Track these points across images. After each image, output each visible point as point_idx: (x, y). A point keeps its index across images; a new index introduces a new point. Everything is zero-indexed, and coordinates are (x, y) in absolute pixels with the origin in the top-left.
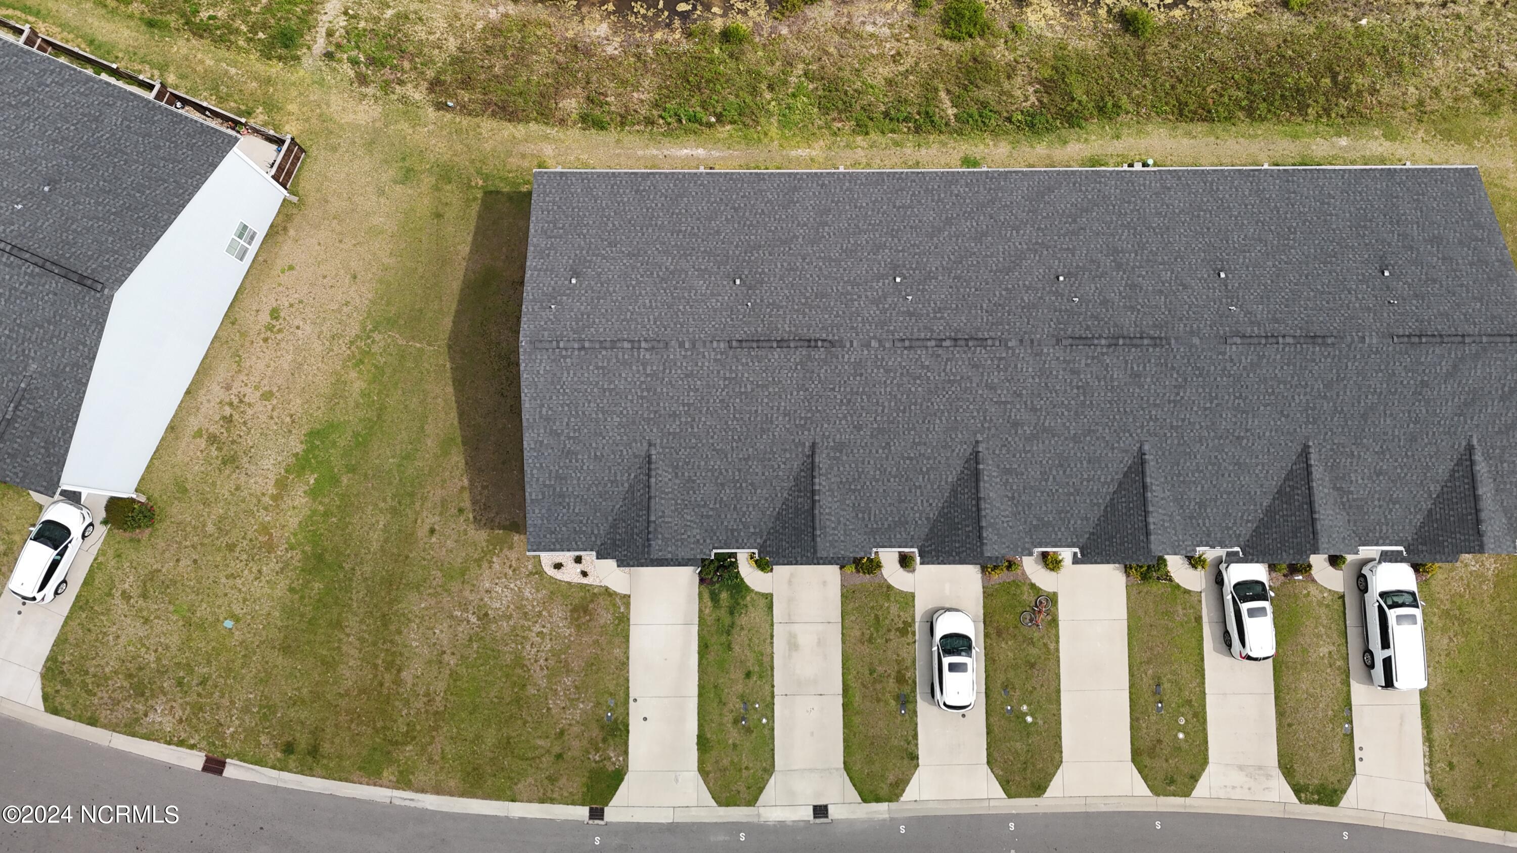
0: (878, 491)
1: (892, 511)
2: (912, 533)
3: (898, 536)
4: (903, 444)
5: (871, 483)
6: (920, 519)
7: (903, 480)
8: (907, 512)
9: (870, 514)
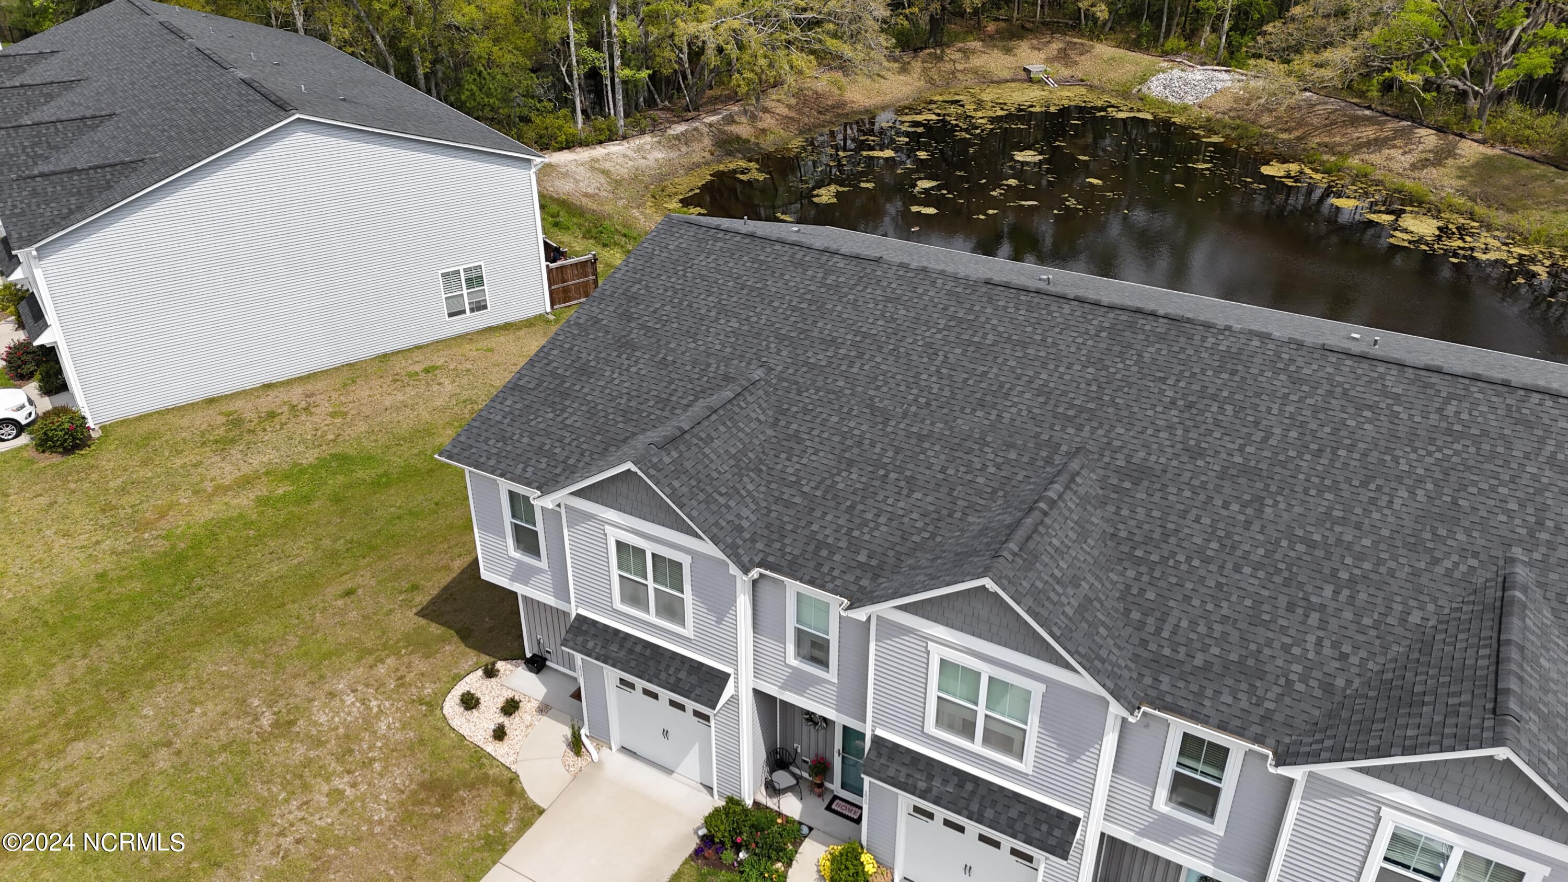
0: (1202, 579)
1: (1225, 634)
2: (1270, 705)
3: (1227, 698)
4: (1298, 509)
5: (1189, 559)
6: (1304, 679)
7: (1278, 579)
8: (1267, 651)
9: (1163, 620)
